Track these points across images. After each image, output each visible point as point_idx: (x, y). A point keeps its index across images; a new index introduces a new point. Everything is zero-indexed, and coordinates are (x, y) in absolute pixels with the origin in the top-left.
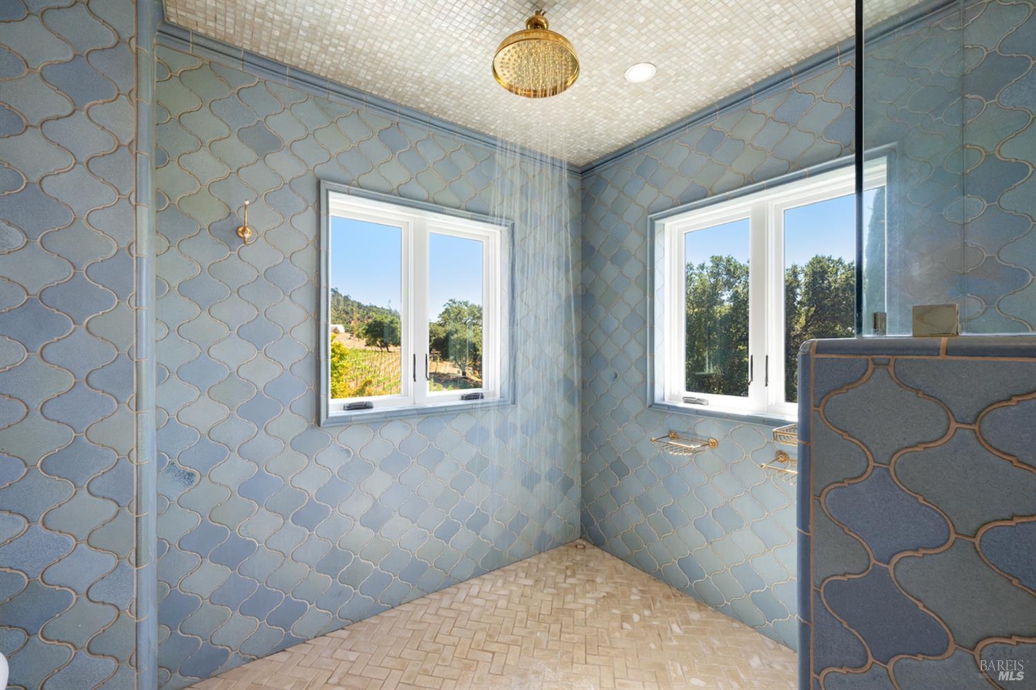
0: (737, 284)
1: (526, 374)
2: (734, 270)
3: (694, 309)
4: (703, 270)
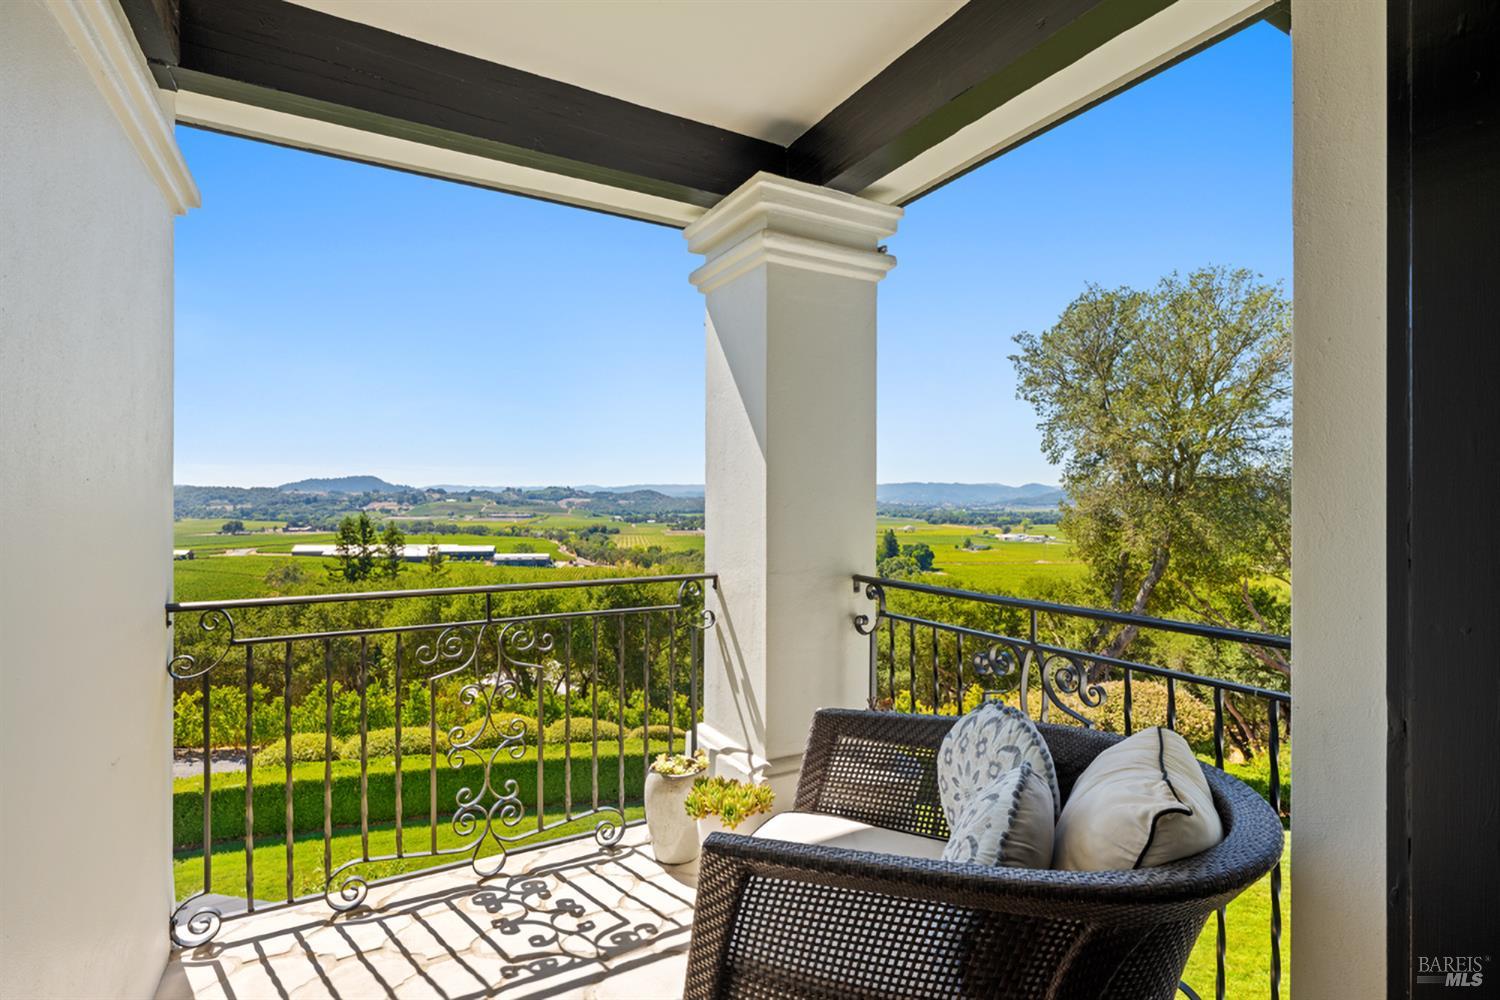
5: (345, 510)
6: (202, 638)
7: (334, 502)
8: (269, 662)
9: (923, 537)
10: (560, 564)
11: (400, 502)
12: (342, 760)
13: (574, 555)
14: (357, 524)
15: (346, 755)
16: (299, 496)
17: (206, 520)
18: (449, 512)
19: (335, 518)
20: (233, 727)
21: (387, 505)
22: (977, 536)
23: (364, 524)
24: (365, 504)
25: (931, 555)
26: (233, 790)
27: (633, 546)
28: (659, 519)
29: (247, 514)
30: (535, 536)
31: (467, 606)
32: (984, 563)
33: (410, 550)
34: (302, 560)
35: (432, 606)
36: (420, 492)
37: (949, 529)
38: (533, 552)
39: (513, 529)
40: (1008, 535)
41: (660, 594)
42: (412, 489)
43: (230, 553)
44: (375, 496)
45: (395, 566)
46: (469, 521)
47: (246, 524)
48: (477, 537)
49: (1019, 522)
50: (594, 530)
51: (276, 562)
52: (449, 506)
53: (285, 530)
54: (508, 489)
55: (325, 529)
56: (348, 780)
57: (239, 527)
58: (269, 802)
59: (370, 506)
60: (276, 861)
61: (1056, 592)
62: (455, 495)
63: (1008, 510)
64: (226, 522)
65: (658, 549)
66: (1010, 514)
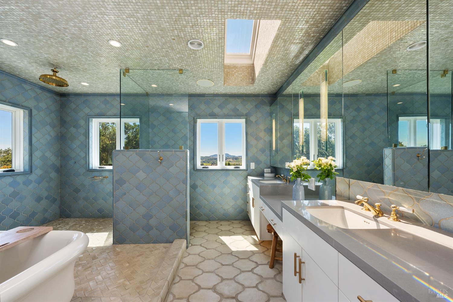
0: (129, 132)
1: (37, 162)
2: (128, 126)
3: (109, 141)
4: (114, 124)
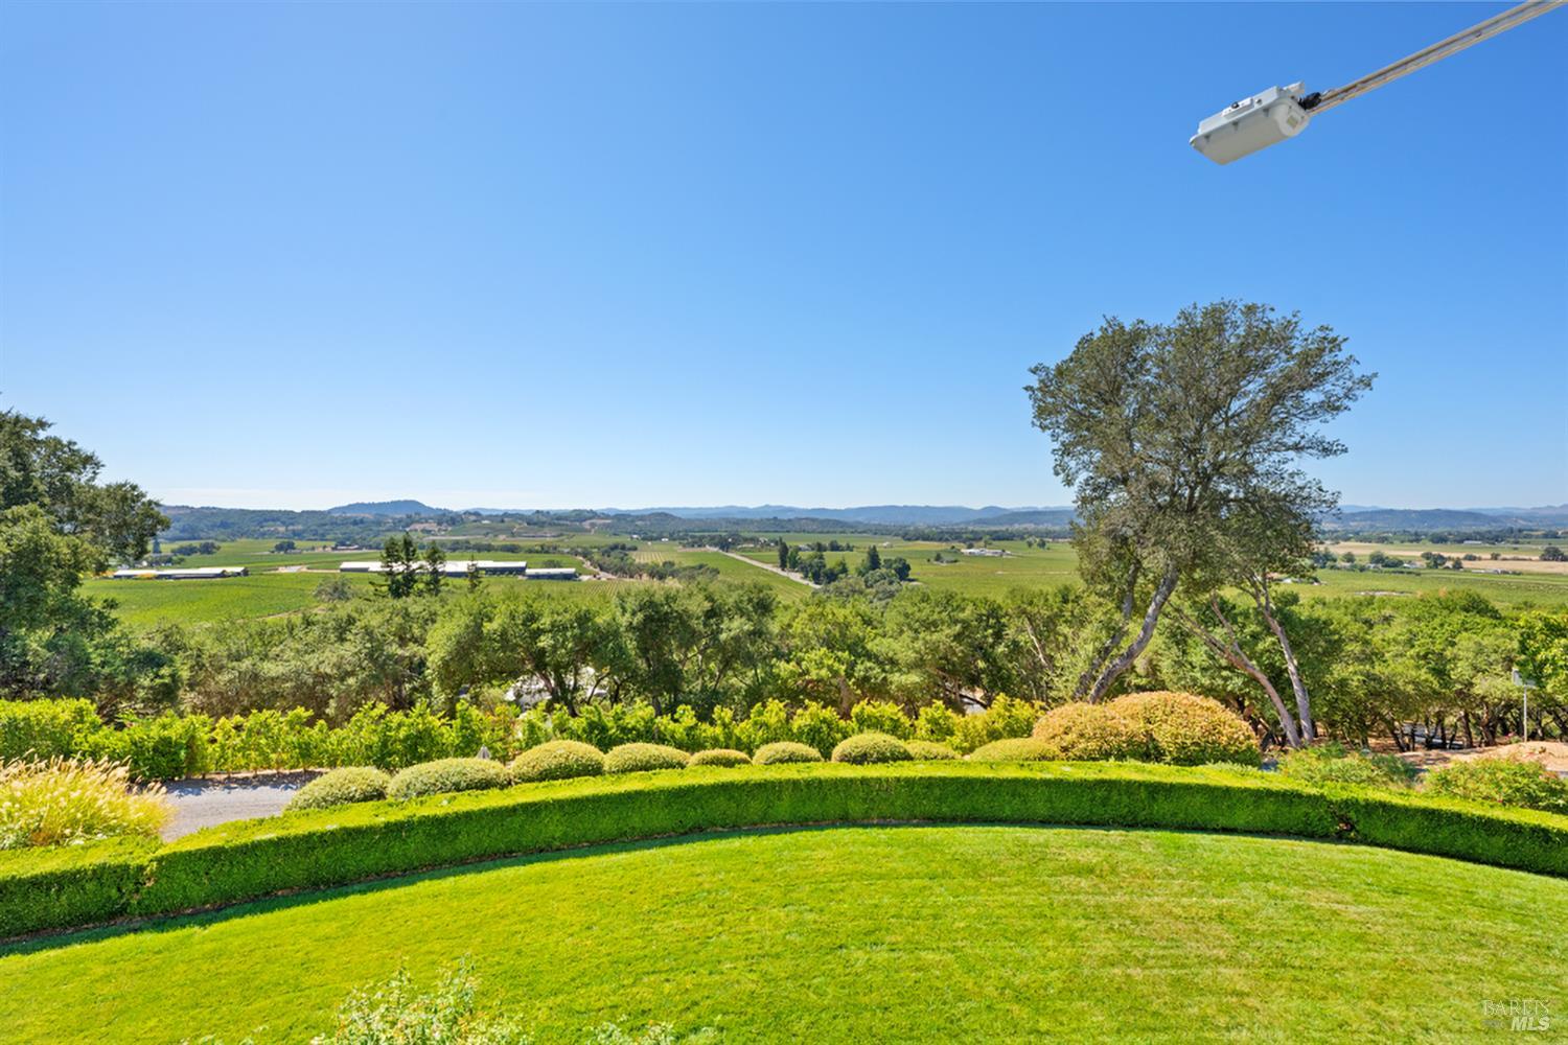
5: (388, 530)
6: (249, 653)
7: (379, 523)
8: (316, 676)
9: (900, 552)
10: (585, 578)
11: (439, 524)
12: (390, 799)
13: (598, 570)
14: (401, 543)
15: (393, 792)
16: (346, 518)
17: (260, 540)
18: (485, 532)
19: (381, 537)
20: (274, 751)
21: (427, 526)
22: (945, 551)
23: (408, 543)
24: (408, 526)
25: (908, 568)
26: (265, 841)
27: (649, 562)
28: (672, 538)
29: (296, 534)
30: (562, 553)
31: (507, 621)
32: (952, 574)
33: (450, 566)
34: (349, 575)
35: (474, 620)
36: (458, 514)
37: (921, 545)
38: (560, 567)
39: (542, 547)
40: (972, 550)
41: (690, 608)
42: (451, 512)
43: (282, 570)
44: (417, 518)
45: (437, 581)
46: (502, 540)
47: (298, 543)
48: (510, 554)
49: (981, 539)
50: (615, 547)
51: (326, 578)
52: (485, 527)
53: (334, 549)
54: (538, 512)
55: (370, 547)
56: (396, 824)
57: (291, 546)
58: (307, 852)
59: (412, 527)
60: (313, 924)
61: (1035, 600)
62: (489, 517)
63: (971, 528)
64: (278, 542)
65: (672, 564)
66: (972, 532)
